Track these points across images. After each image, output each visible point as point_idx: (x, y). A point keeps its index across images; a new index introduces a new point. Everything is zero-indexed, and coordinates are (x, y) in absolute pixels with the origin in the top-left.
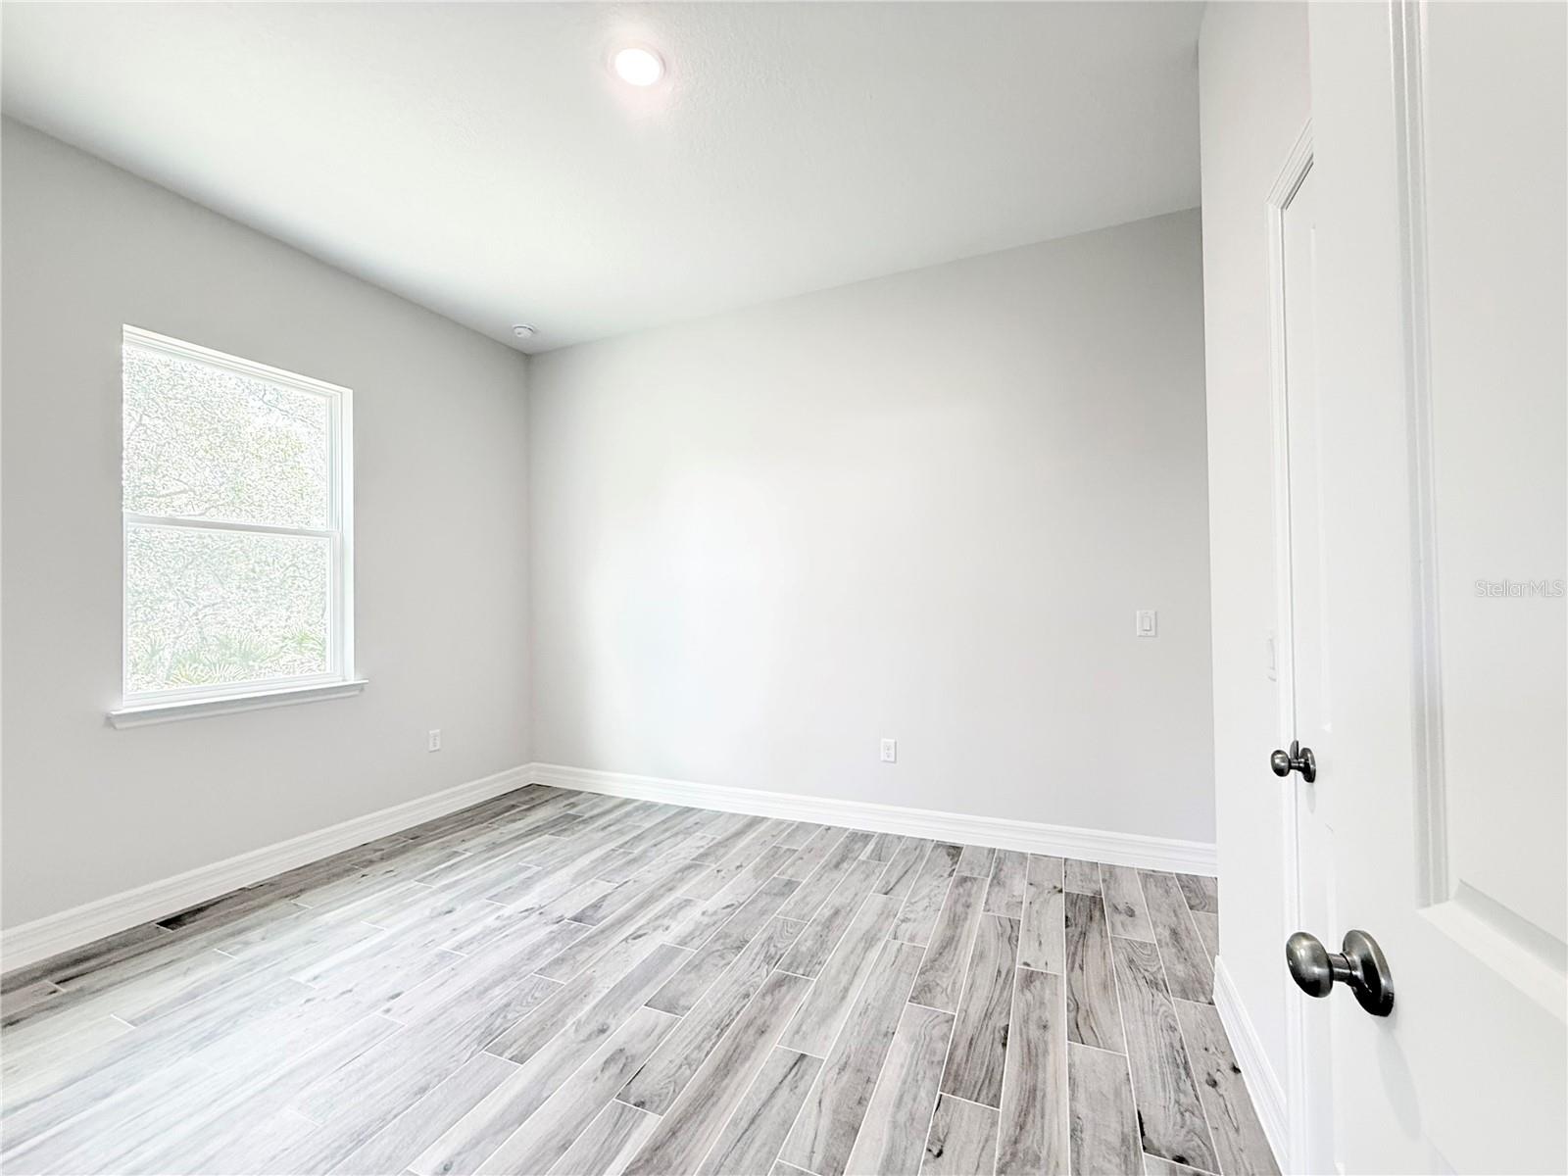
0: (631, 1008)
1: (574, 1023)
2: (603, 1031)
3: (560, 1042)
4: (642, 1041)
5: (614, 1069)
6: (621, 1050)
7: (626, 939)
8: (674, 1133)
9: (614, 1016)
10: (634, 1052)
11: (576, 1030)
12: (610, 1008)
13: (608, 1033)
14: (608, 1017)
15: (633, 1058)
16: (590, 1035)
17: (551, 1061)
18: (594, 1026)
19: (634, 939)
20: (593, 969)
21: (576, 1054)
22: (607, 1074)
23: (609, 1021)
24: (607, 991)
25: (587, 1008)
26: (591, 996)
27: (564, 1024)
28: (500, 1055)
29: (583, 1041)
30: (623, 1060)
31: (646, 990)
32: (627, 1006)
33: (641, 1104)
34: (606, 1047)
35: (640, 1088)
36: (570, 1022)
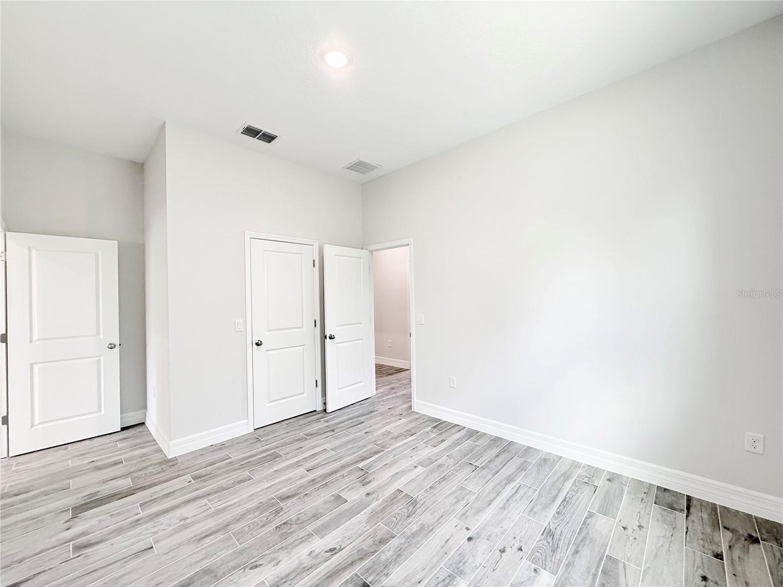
0: (354, 501)
1: (379, 500)
2: (368, 494)
3: (385, 493)
4: (355, 487)
5: (367, 480)
6: (363, 485)
7: (341, 550)
8: (356, 462)
9: (362, 499)
10: (359, 484)
11: (378, 496)
12: (362, 503)
13: (366, 493)
14: (365, 499)
15: (360, 482)
16: (373, 493)
17: (388, 487)
18: (371, 497)
19: (335, 549)
20: (365, 529)
21: (380, 488)
22: (370, 479)
23: (364, 497)
24: (362, 513)
25: (372, 506)
26: (369, 512)
27: (383, 501)
28: (407, 494)
29: (376, 492)
30: (364, 482)
31: (344, 509)
32: (355, 502)
33: (362, 469)
34: (369, 488)
35: (362, 473)
36: (380, 501)
